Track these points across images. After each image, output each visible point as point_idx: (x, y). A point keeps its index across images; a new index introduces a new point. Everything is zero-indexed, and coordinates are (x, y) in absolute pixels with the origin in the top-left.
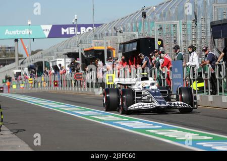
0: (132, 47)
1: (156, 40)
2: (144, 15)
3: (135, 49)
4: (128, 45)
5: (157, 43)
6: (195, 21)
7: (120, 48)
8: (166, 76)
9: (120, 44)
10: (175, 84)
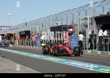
0: (23, 33)
1: (31, 31)
2: (26, 24)
3: (24, 34)
4: (22, 33)
5: (31, 32)
6: (43, 26)
7: (19, 33)
8: (35, 42)
9: (19, 32)
10: (38, 44)
